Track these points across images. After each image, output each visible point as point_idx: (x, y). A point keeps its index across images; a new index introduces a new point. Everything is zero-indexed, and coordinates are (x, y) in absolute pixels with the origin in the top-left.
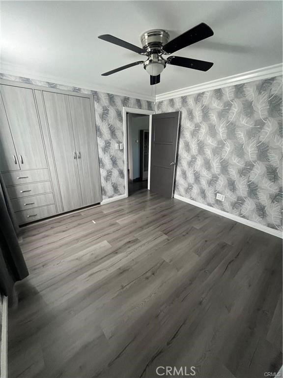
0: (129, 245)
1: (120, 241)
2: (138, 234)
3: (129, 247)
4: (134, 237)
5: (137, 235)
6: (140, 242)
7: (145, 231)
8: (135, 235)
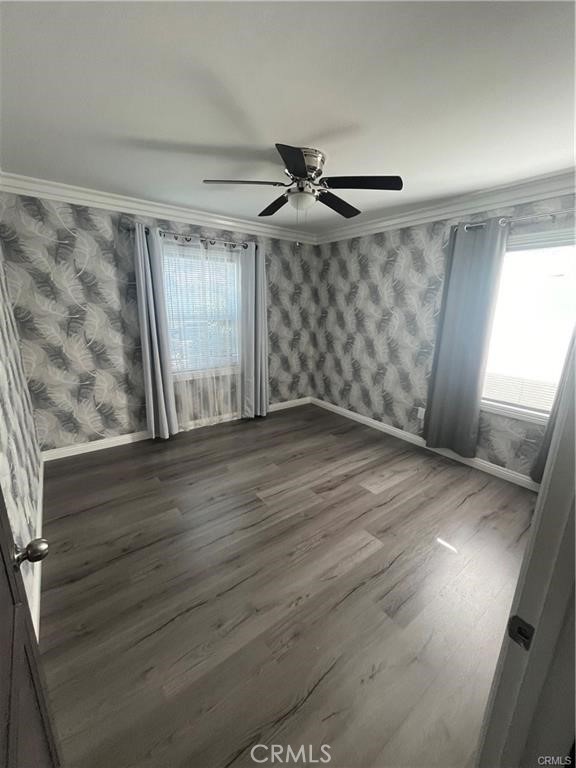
0: (330, 484)
1: (348, 492)
2: (316, 503)
3: (329, 481)
4: (323, 498)
5: (318, 500)
6: (312, 488)
7: (301, 509)
8: (321, 500)
